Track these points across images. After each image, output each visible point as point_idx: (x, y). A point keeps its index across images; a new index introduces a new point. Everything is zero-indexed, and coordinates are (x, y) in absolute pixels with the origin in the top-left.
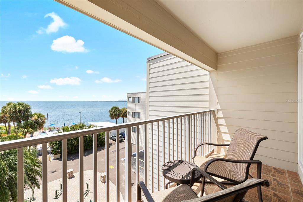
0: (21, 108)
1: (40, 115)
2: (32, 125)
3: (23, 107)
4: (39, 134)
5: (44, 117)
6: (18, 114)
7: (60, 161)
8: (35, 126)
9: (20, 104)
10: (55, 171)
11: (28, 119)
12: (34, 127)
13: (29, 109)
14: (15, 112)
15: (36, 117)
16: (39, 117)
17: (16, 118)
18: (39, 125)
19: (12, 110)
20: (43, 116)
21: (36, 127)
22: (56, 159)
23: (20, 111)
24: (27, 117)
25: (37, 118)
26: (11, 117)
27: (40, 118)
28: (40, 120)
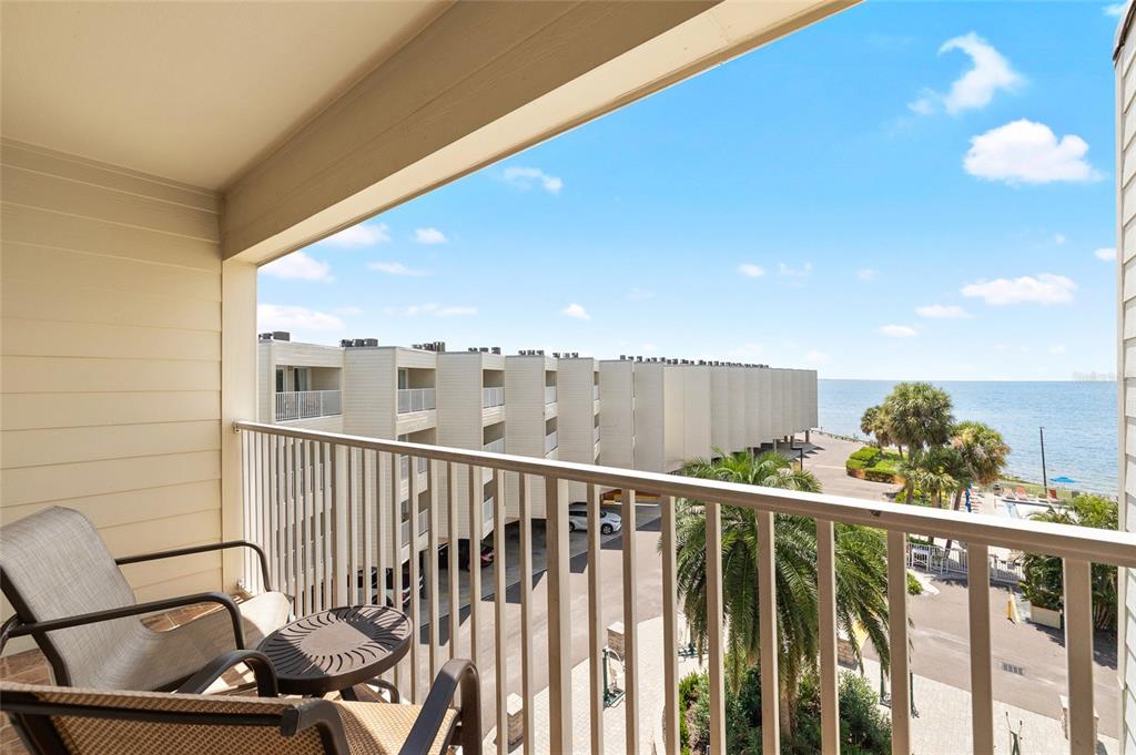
0: (920, 401)
1: (981, 430)
2: (952, 463)
3: (926, 398)
4: (1004, 503)
5: (998, 439)
6: (912, 420)
7: (1054, 640)
8: (964, 470)
9: (920, 389)
10: (1020, 670)
11: (944, 440)
12: (959, 473)
13: (947, 405)
14: (904, 414)
15: (966, 436)
16: (976, 439)
17: (907, 433)
18: (980, 468)
19: (897, 406)
20: (993, 437)
21: (968, 475)
22: (1041, 627)
23: (917, 412)
24: (940, 435)
25: (970, 440)
26: (896, 429)
27: (982, 444)
28: (979, 450)
